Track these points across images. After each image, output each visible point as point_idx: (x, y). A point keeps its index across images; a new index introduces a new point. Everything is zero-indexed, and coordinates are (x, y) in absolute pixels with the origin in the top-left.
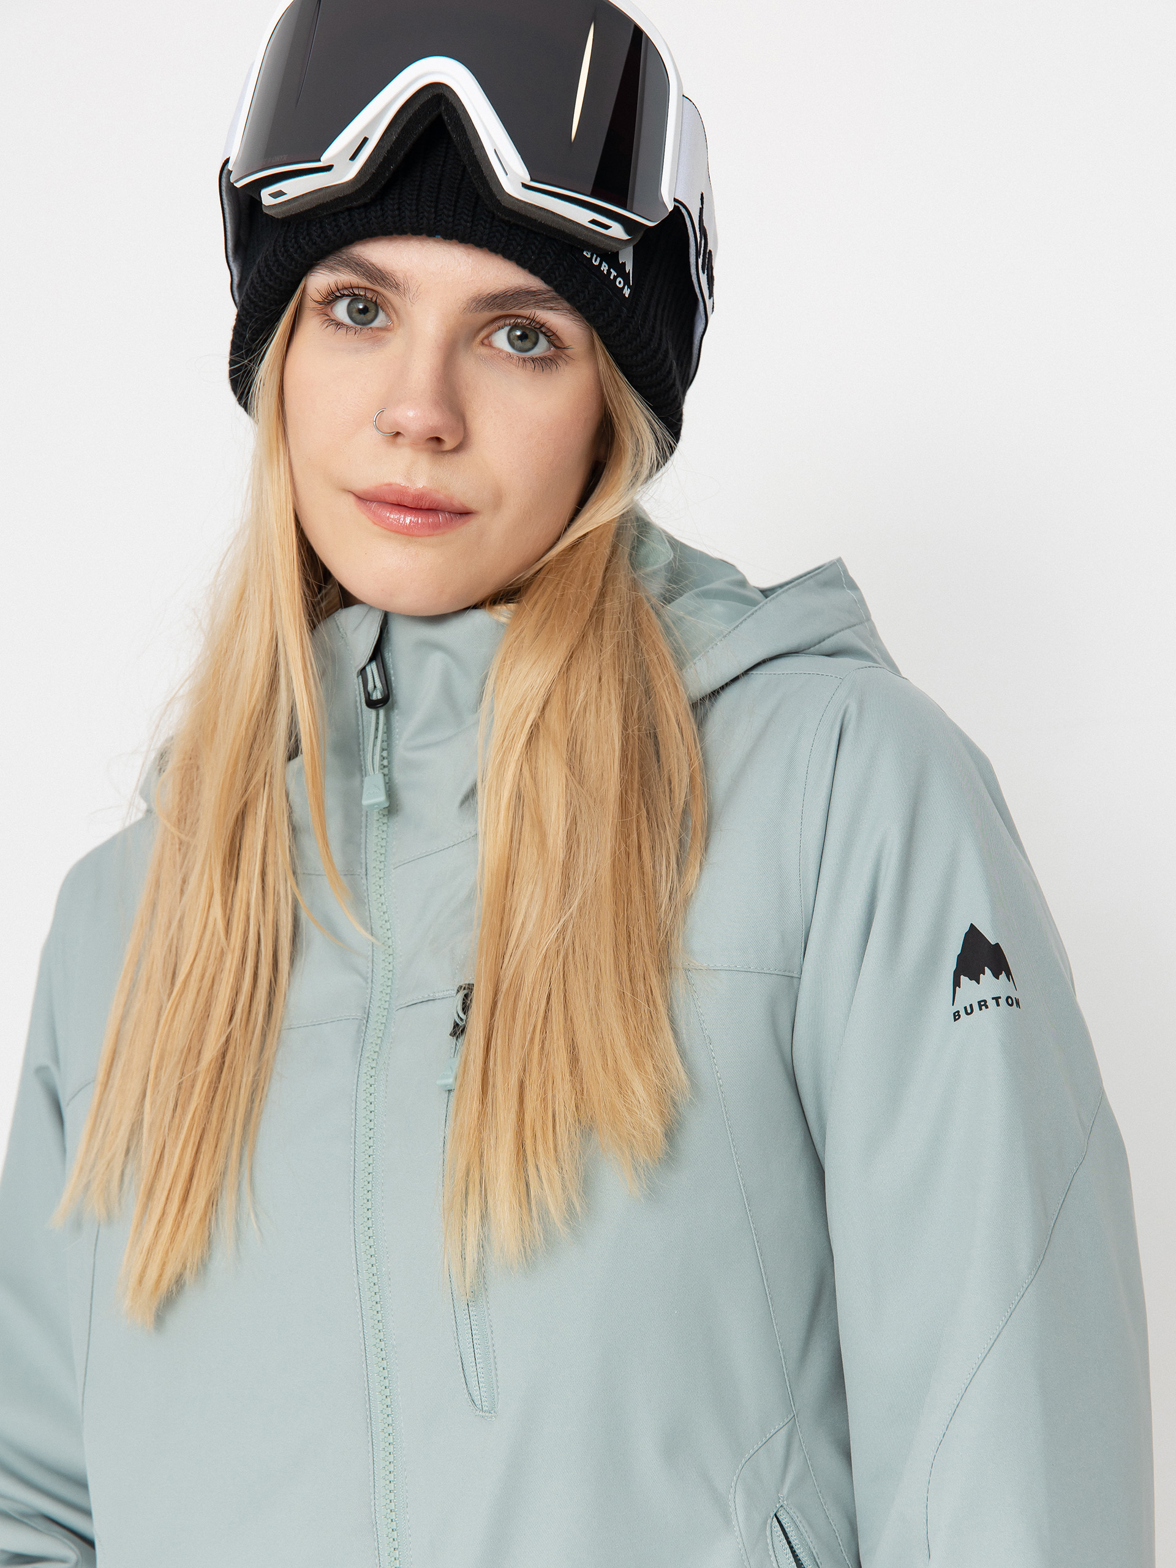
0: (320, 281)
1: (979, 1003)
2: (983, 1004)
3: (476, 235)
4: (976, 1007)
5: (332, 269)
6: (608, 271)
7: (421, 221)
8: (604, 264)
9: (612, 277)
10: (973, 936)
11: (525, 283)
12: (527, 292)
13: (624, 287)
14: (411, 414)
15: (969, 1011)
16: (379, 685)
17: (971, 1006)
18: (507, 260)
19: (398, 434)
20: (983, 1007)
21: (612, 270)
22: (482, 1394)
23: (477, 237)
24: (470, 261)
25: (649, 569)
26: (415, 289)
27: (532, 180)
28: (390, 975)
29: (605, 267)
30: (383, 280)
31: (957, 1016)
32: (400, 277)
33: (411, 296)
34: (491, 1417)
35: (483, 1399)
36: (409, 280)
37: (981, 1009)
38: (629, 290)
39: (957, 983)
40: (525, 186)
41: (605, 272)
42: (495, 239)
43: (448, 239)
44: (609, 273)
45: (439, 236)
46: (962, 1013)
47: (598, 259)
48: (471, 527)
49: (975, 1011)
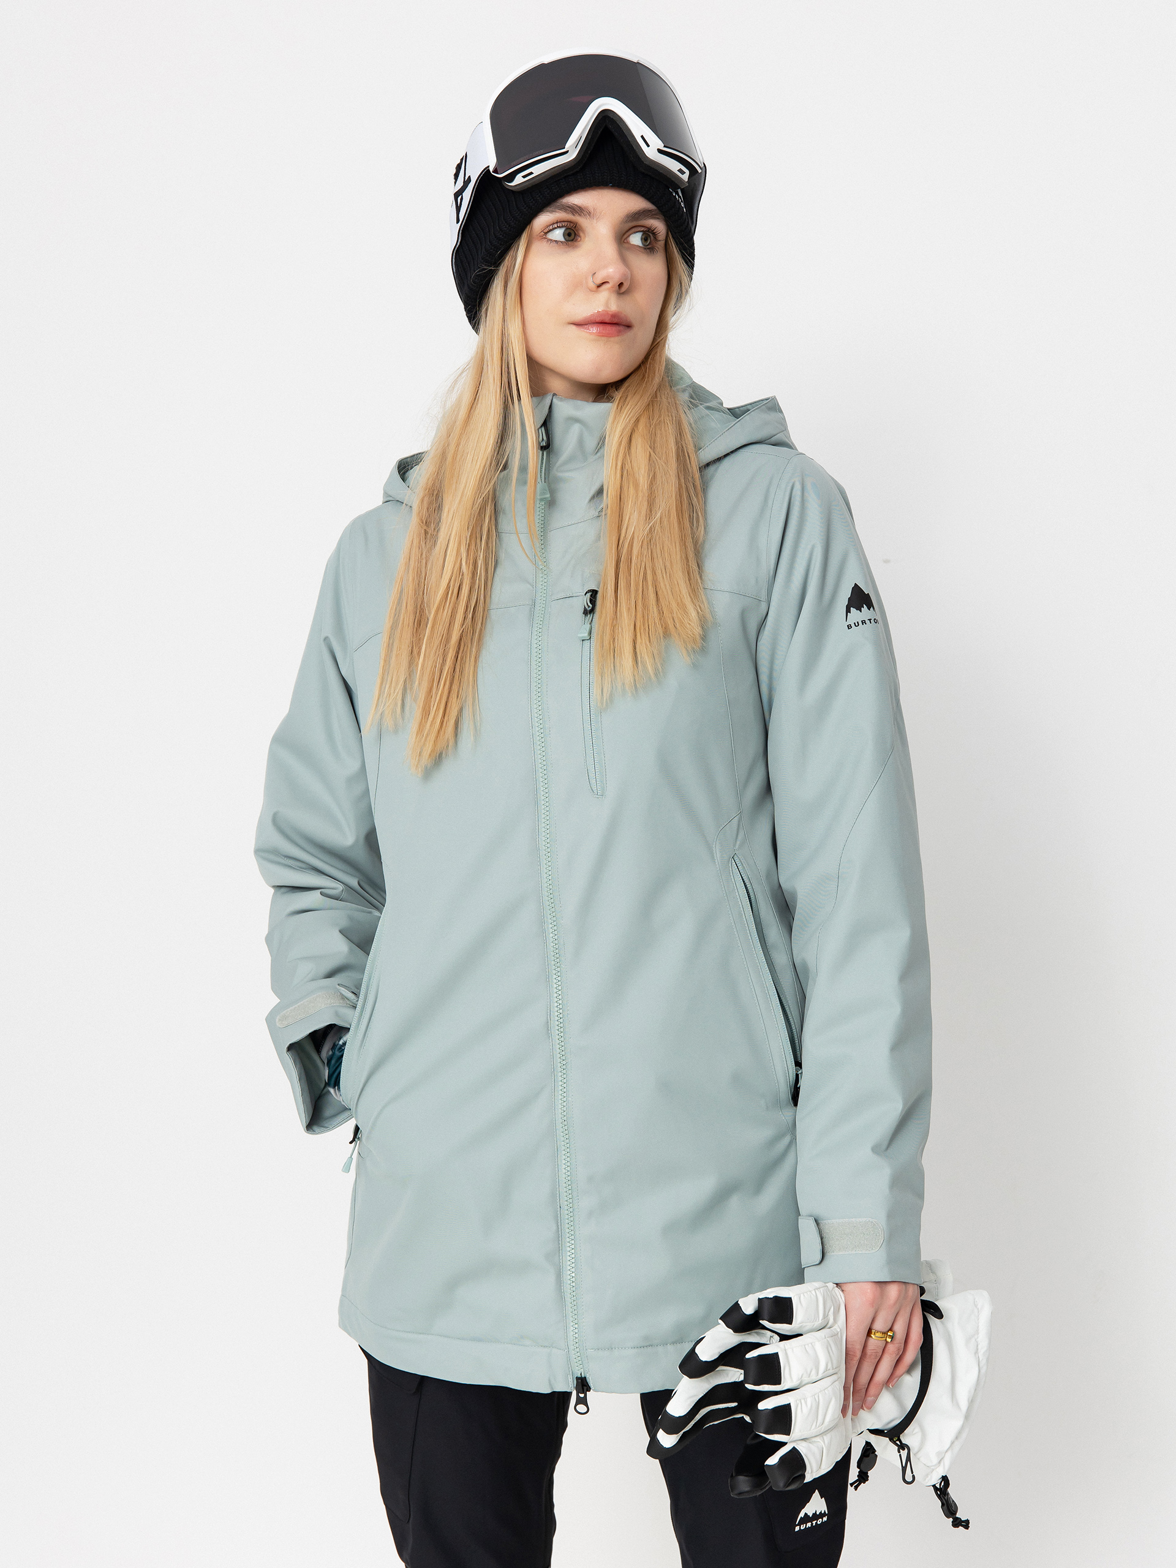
0: (542, 220)
1: (862, 621)
2: (863, 622)
4: (860, 623)
5: (552, 212)
10: (856, 589)
12: (648, 211)
14: (611, 270)
15: (856, 625)
16: (545, 438)
17: (858, 622)
20: (864, 624)
22: (598, 786)
25: (678, 387)
27: (665, 146)
31: (849, 627)
32: (591, 209)
34: (602, 798)
35: (598, 789)
39: (848, 611)
40: (660, 151)
46: (853, 625)
48: (630, 334)
49: (858, 625)
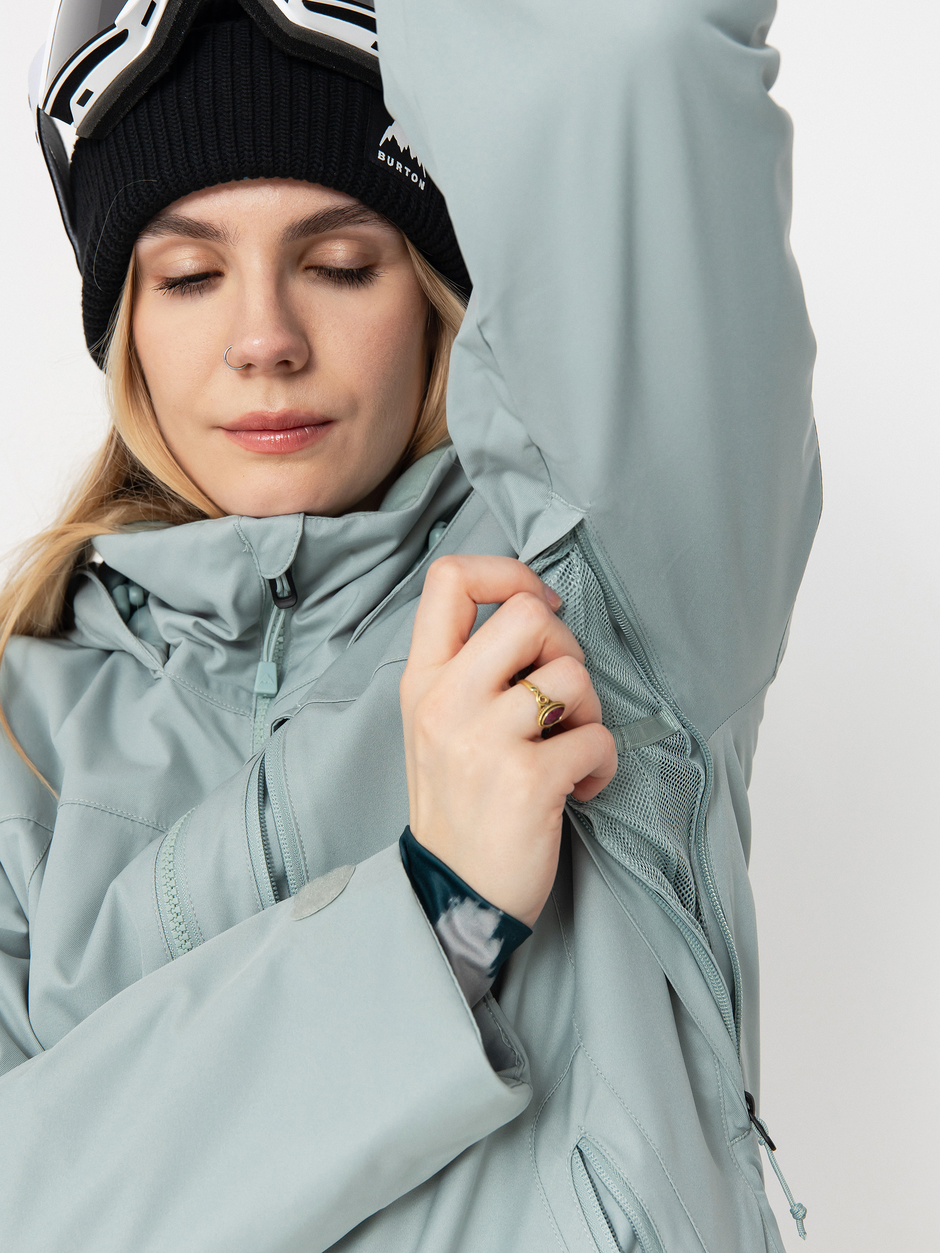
3: (279, 167)
6: (403, 169)
7: (227, 168)
8: (398, 163)
9: (407, 175)
11: (333, 204)
12: (336, 211)
13: (418, 182)
18: (311, 184)
19: (249, 366)
21: (406, 168)
23: (281, 169)
24: (278, 194)
26: (233, 232)
29: (399, 166)
30: (203, 231)
32: (217, 224)
33: (231, 239)
36: (226, 225)
38: (424, 183)
41: (400, 171)
42: (297, 166)
43: (255, 178)
44: (404, 170)
45: (246, 178)
47: (393, 160)
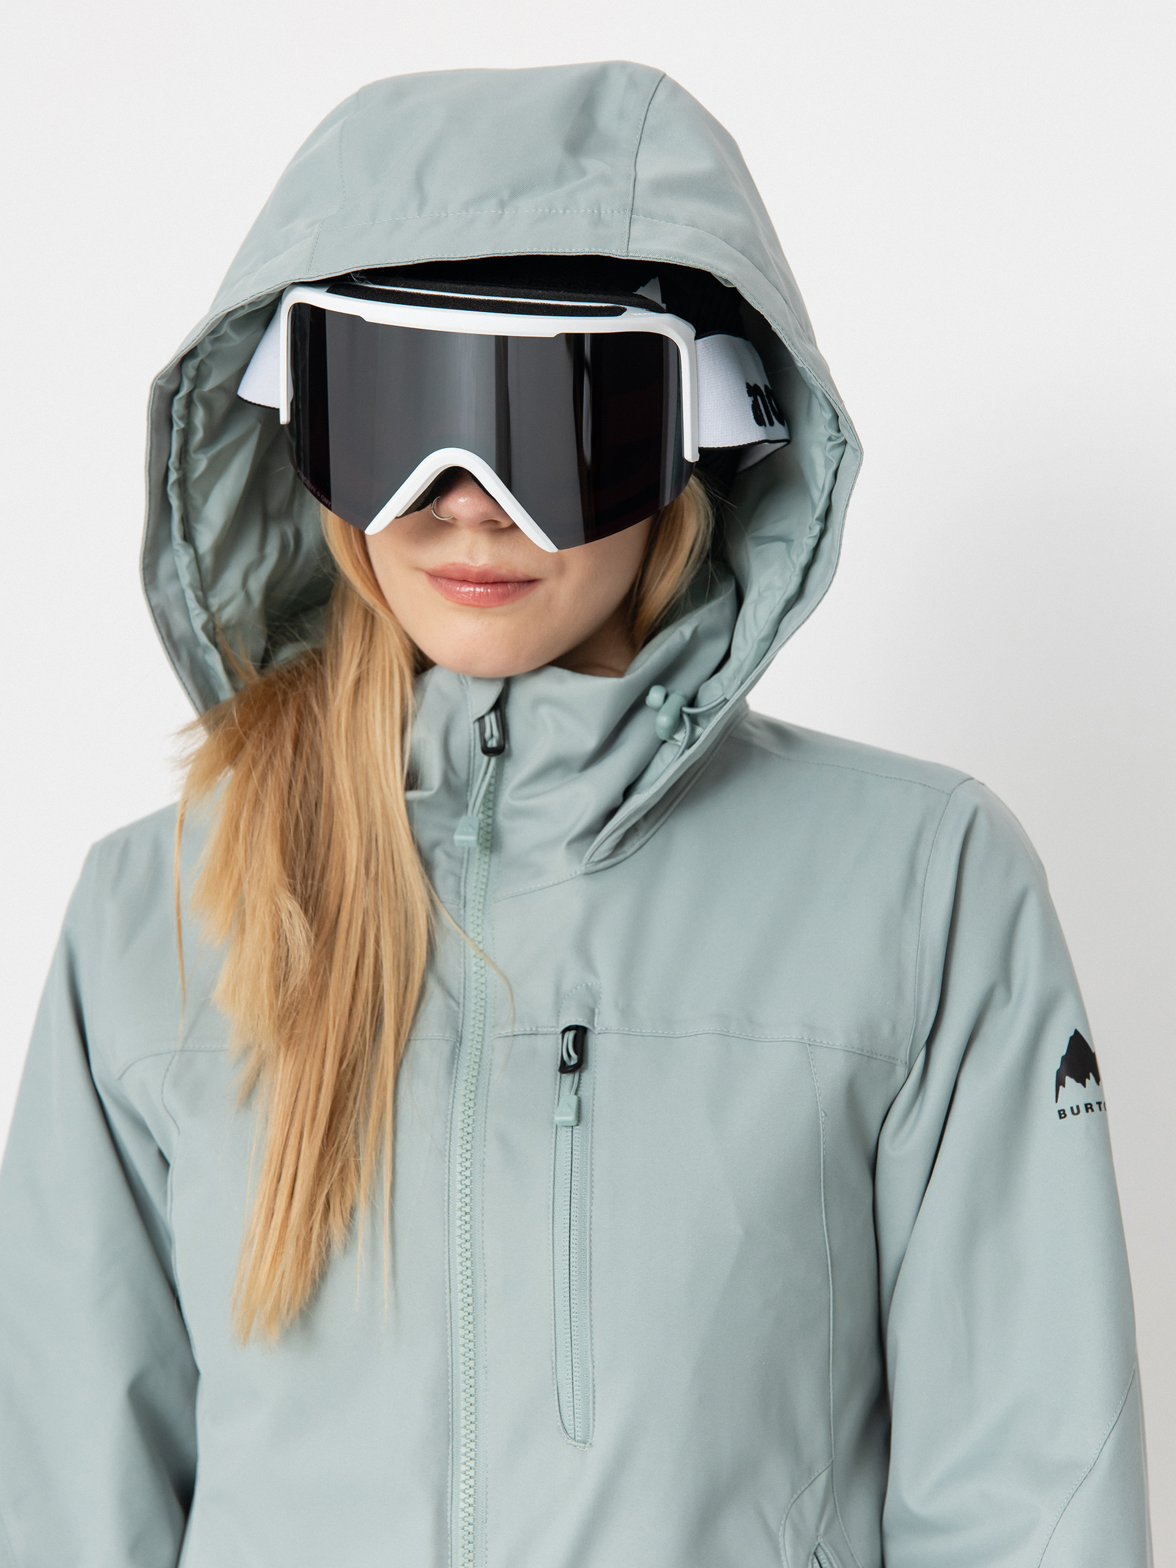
1: (1085, 1105)
2: (1088, 1107)
4: (1082, 1109)
10: (1076, 1042)
14: (462, 501)
15: (1076, 1111)
16: (496, 733)
17: (1078, 1107)
19: (454, 519)
20: (1090, 1110)
22: (576, 1424)
28: (483, 1003)
31: (1062, 1114)
34: (584, 1448)
35: (577, 1429)
37: (1087, 1111)
39: (1060, 1082)
46: (1069, 1112)
49: (1079, 1112)
